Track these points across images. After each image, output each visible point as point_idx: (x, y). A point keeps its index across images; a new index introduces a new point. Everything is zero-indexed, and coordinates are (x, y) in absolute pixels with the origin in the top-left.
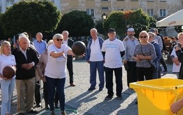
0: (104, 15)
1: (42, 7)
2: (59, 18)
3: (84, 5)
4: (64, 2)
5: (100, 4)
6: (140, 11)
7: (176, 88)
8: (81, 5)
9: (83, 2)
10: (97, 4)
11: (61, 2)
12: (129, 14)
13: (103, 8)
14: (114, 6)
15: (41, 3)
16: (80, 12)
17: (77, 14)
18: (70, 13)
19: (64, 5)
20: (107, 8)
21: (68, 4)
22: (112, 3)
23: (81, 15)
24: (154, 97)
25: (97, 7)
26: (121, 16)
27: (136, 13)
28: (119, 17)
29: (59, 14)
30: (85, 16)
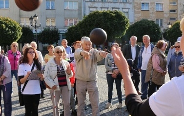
0: (169, 24)
2: (127, 26)
3: (154, 16)
4: (137, 13)
5: (168, 15)
8: (152, 15)
9: (153, 13)
10: (165, 15)
11: (135, 13)
13: (171, 19)
15: (112, 13)
16: (149, 21)
17: (146, 23)
19: (137, 15)
20: (174, 19)
21: (140, 15)
22: (179, 14)
23: (149, 24)
25: (165, 18)
29: (127, 23)
30: (153, 24)
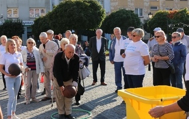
0: (150, 14)
1: (87, 6)
2: (103, 16)
3: (133, 4)
4: (113, 2)
5: (149, 3)
6: (185, 11)
7: (162, 100)
8: (130, 4)
9: (132, 1)
10: (145, 4)
11: (111, 2)
12: (174, 14)
13: (152, 8)
14: (162, 6)
15: (86, 2)
16: (127, 11)
17: (124, 13)
18: (117, 12)
19: (114, 4)
20: (156, 8)
21: (117, 3)
22: (160, 2)
23: (127, 14)
24: (139, 109)
25: (145, 7)
26: (166, 16)
27: (181, 12)
28: (163, 16)
29: (103, 13)
30: (132, 15)
